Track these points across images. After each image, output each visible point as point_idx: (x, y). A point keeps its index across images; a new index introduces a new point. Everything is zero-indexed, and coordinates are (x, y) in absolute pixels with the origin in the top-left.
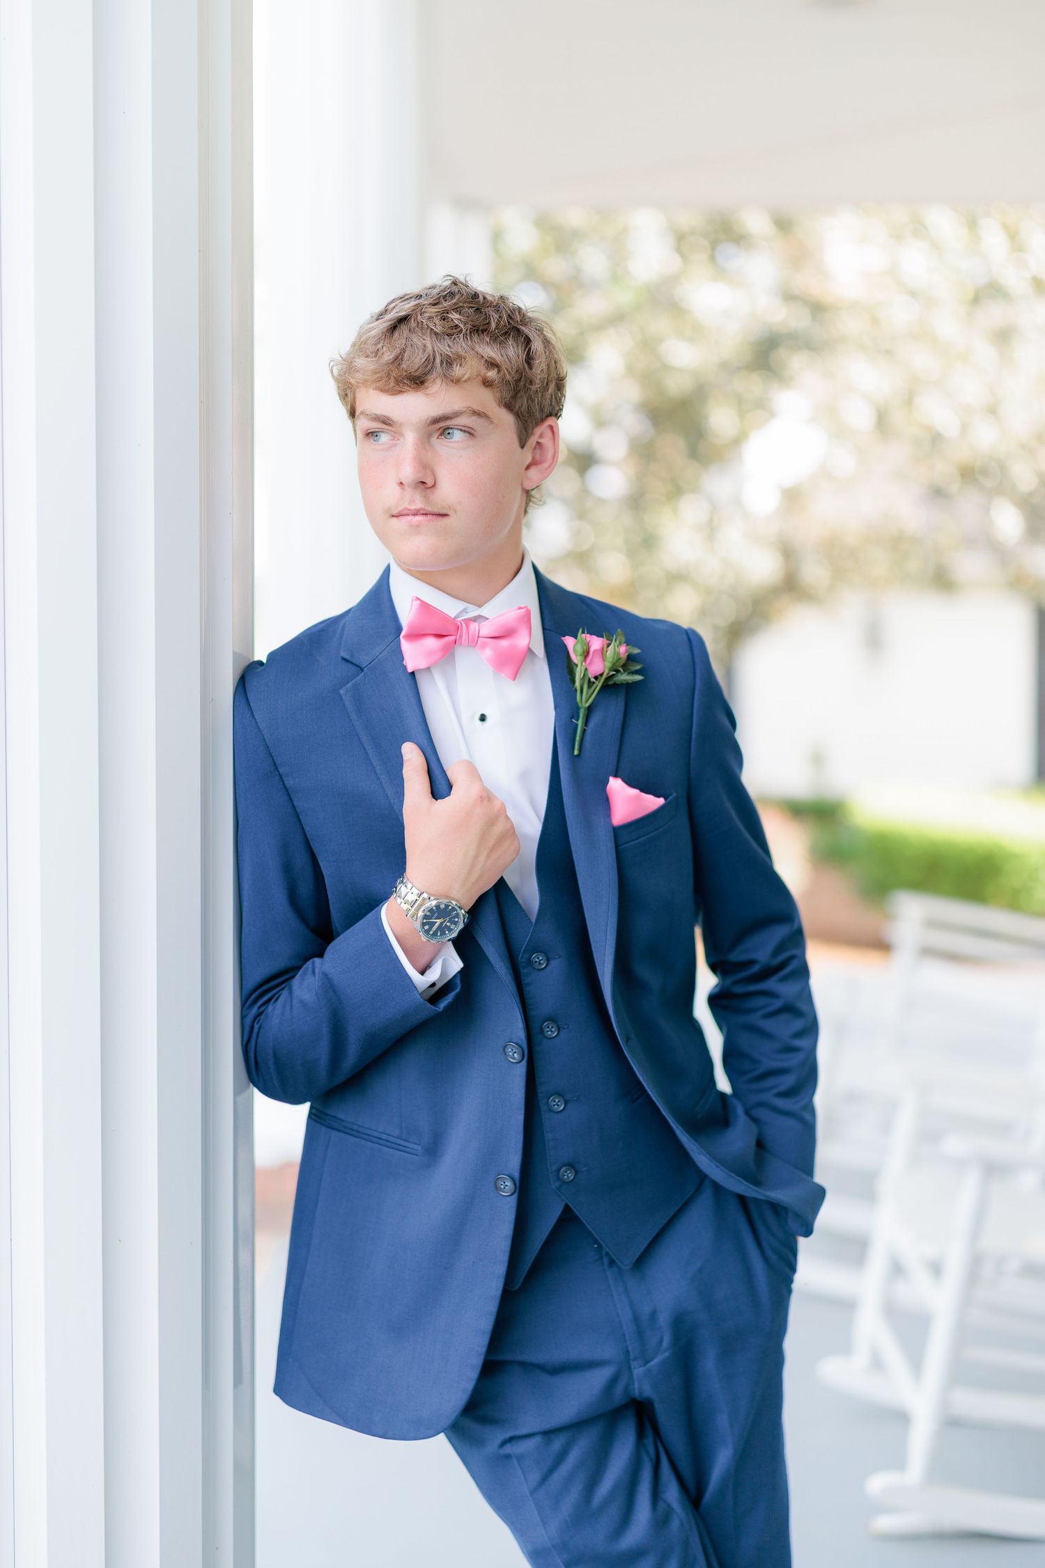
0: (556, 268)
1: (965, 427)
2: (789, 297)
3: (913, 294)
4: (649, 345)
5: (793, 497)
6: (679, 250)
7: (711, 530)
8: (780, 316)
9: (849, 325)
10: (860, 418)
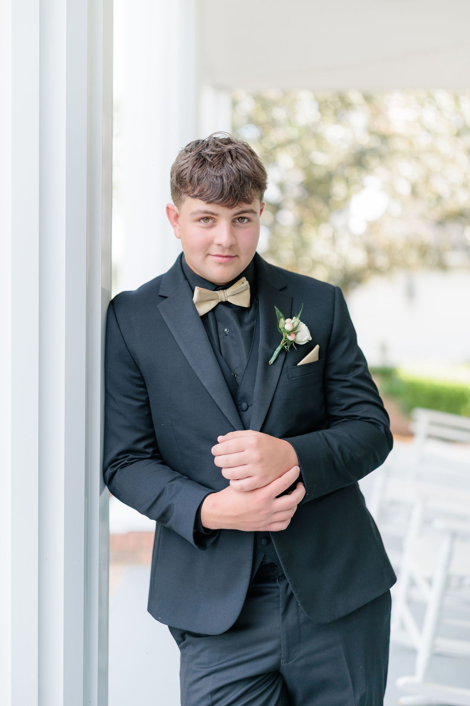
0: (262, 117)
1: (453, 194)
2: (372, 133)
3: (429, 131)
4: (305, 154)
5: (373, 226)
6: (320, 110)
7: (334, 240)
8: (366, 141)
9: (399, 145)
10: (404, 189)
